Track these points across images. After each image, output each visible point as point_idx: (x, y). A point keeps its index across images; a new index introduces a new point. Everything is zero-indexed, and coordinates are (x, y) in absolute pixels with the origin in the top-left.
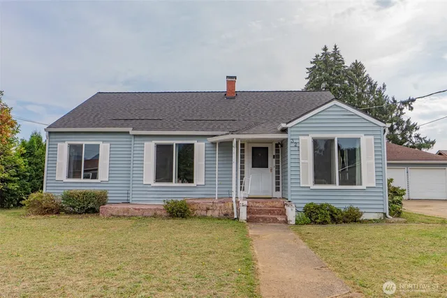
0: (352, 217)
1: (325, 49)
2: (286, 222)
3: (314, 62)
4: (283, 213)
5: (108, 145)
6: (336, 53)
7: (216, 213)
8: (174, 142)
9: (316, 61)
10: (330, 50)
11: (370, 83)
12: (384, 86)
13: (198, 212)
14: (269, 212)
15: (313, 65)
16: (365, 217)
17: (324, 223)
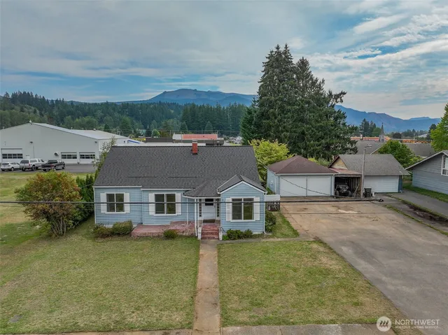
0: (248, 235)
1: (278, 48)
2: (218, 239)
3: (269, 58)
4: (218, 234)
5: (128, 194)
6: (286, 52)
7: (187, 234)
8: (165, 193)
9: (270, 57)
10: (282, 49)
11: (312, 79)
12: (323, 81)
13: (179, 234)
14: (212, 233)
15: (268, 60)
16: (254, 233)
17: (234, 239)
